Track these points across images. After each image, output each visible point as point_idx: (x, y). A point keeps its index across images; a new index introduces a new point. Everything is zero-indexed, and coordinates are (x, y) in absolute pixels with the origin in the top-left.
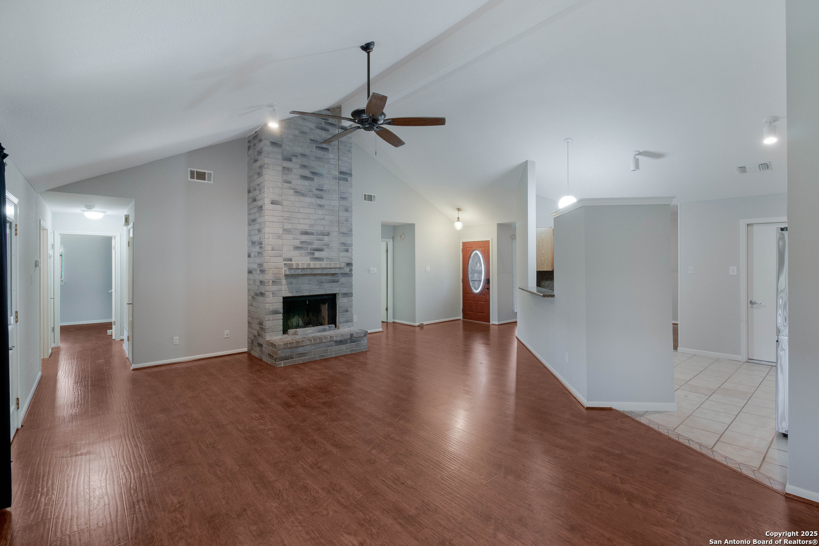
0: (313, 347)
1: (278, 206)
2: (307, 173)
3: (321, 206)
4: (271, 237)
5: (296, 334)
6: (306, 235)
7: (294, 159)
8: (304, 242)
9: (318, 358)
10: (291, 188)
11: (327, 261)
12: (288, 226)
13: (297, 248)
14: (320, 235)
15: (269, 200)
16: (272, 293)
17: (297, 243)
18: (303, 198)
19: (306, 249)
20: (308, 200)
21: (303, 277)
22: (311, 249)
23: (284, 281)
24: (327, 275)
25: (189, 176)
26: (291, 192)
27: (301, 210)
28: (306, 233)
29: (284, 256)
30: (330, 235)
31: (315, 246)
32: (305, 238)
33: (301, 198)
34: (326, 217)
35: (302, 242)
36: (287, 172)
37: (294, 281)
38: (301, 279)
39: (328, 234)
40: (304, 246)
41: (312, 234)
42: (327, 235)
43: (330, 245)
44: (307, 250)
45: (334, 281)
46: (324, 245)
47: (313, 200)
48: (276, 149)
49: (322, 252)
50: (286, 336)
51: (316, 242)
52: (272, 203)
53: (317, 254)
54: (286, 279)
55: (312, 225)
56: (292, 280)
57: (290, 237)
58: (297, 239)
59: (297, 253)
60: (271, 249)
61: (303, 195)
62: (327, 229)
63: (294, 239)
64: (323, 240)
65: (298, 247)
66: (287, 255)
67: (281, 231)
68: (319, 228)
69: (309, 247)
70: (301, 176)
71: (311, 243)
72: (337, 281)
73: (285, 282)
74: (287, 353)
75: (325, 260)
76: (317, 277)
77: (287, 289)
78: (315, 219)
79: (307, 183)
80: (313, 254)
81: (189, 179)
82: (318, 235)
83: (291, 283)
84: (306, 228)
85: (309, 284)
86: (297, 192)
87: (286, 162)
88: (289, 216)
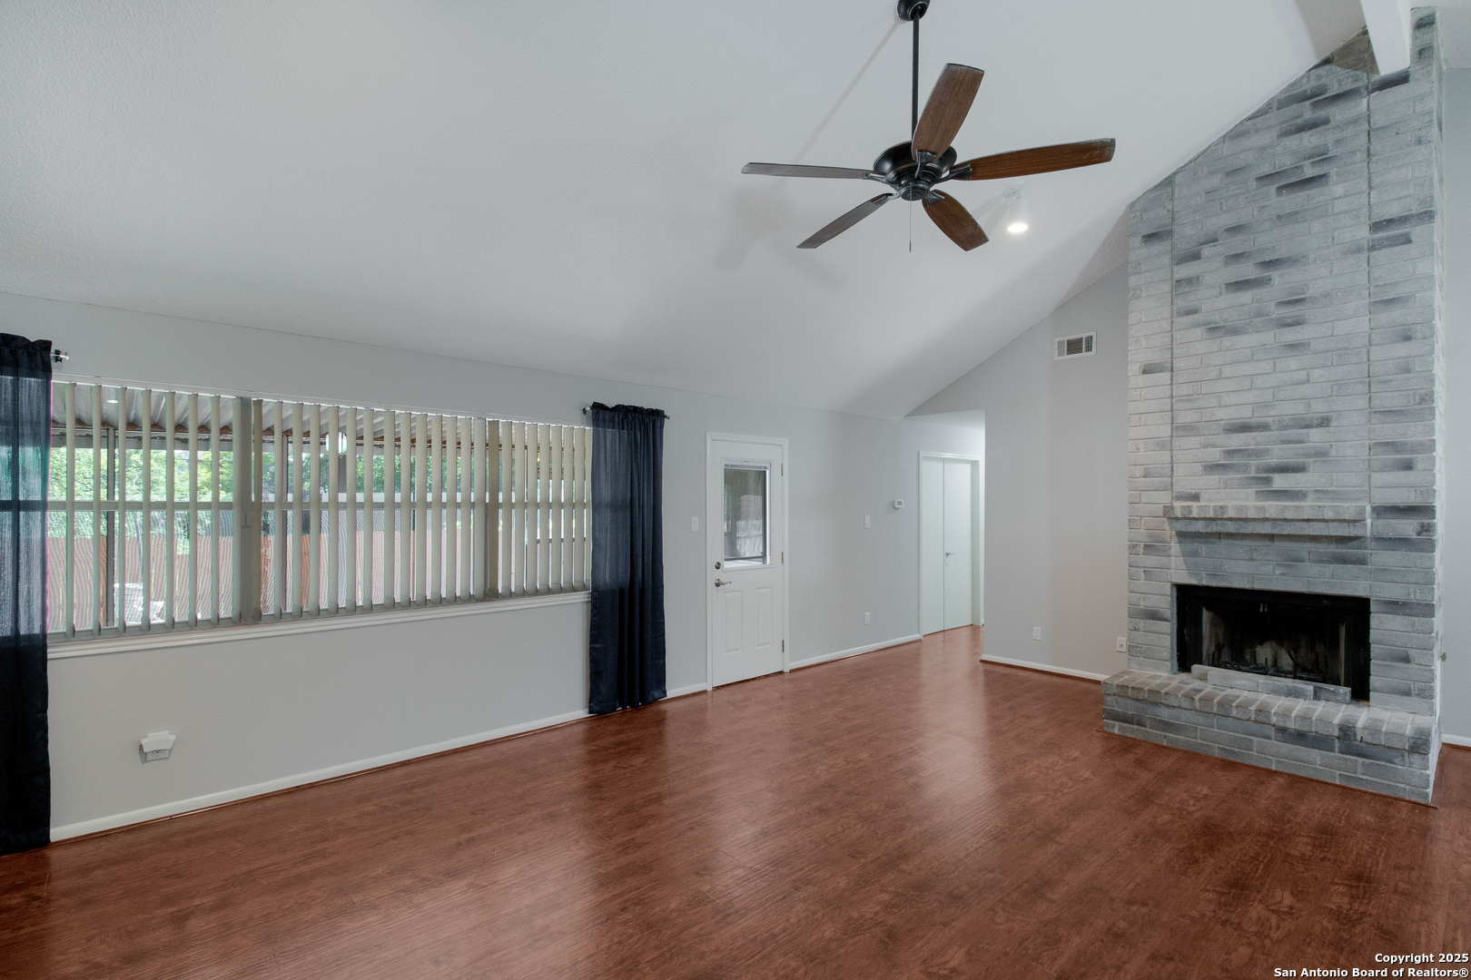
0: (1201, 720)
1: (1161, 374)
2: (1247, 270)
3: (1293, 346)
4: (1142, 447)
5: (1203, 678)
6: (1243, 431)
7: (1207, 251)
8: (1234, 452)
9: (1217, 753)
10: (1196, 325)
11: (1317, 499)
12: (1185, 418)
13: (1213, 468)
14: (1292, 427)
15: (1138, 366)
16: (1145, 572)
17: (1214, 455)
18: (1234, 339)
19: (1245, 468)
20: (1247, 341)
21: (1231, 542)
22: (1258, 469)
23: (1175, 547)
24: (1315, 539)
25: (1056, 352)
26: (1198, 332)
27: (1227, 371)
28: (1244, 428)
29: (1177, 488)
30: (1333, 423)
31: (1273, 460)
32: (1238, 441)
33: (1227, 341)
34: (1316, 374)
35: (1230, 453)
36: (1187, 289)
37: (1203, 548)
38: (1223, 547)
39: (1324, 422)
40: (1236, 460)
41: (1263, 427)
42: (1320, 425)
43: (1333, 453)
44: (1245, 471)
45: (1343, 560)
46: (1307, 455)
47: (1268, 337)
48: (1159, 247)
49: (1299, 475)
50: (1184, 676)
51: (1276, 449)
52: (1145, 372)
53: (1280, 482)
54: (1179, 542)
55: (1265, 405)
56: (1195, 546)
57: (1193, 441)
58: (1213, 446)
59: (1213, 479)
60: (1142, 474)
61: (1234, 331)
62: (1319, 408)
63: (1206, 446)
64: (1302, 442)
65: (1218, 466)
66: (1183, 485)
67: (1166, 431)
68: (1290, 409)
69: (1254, 463)
70: (1228, 285)
71: (1258, 454)
72: (1362, 561)
73: (1179, 549)
74: (1130, 708)
75: (1311, 496)
76: (1278, 544)
77: (1184, 566)
78: (1274, 387)
79: (1246, 297)
80: (1268, 481)
81: (1057, 358)
82: (1285, 427)
83: (1195, 554)
84: (1245, 414)
85: (1252, 559)
86: (1214, 329)
87: (1184, 265)
88: (1191, 392)
